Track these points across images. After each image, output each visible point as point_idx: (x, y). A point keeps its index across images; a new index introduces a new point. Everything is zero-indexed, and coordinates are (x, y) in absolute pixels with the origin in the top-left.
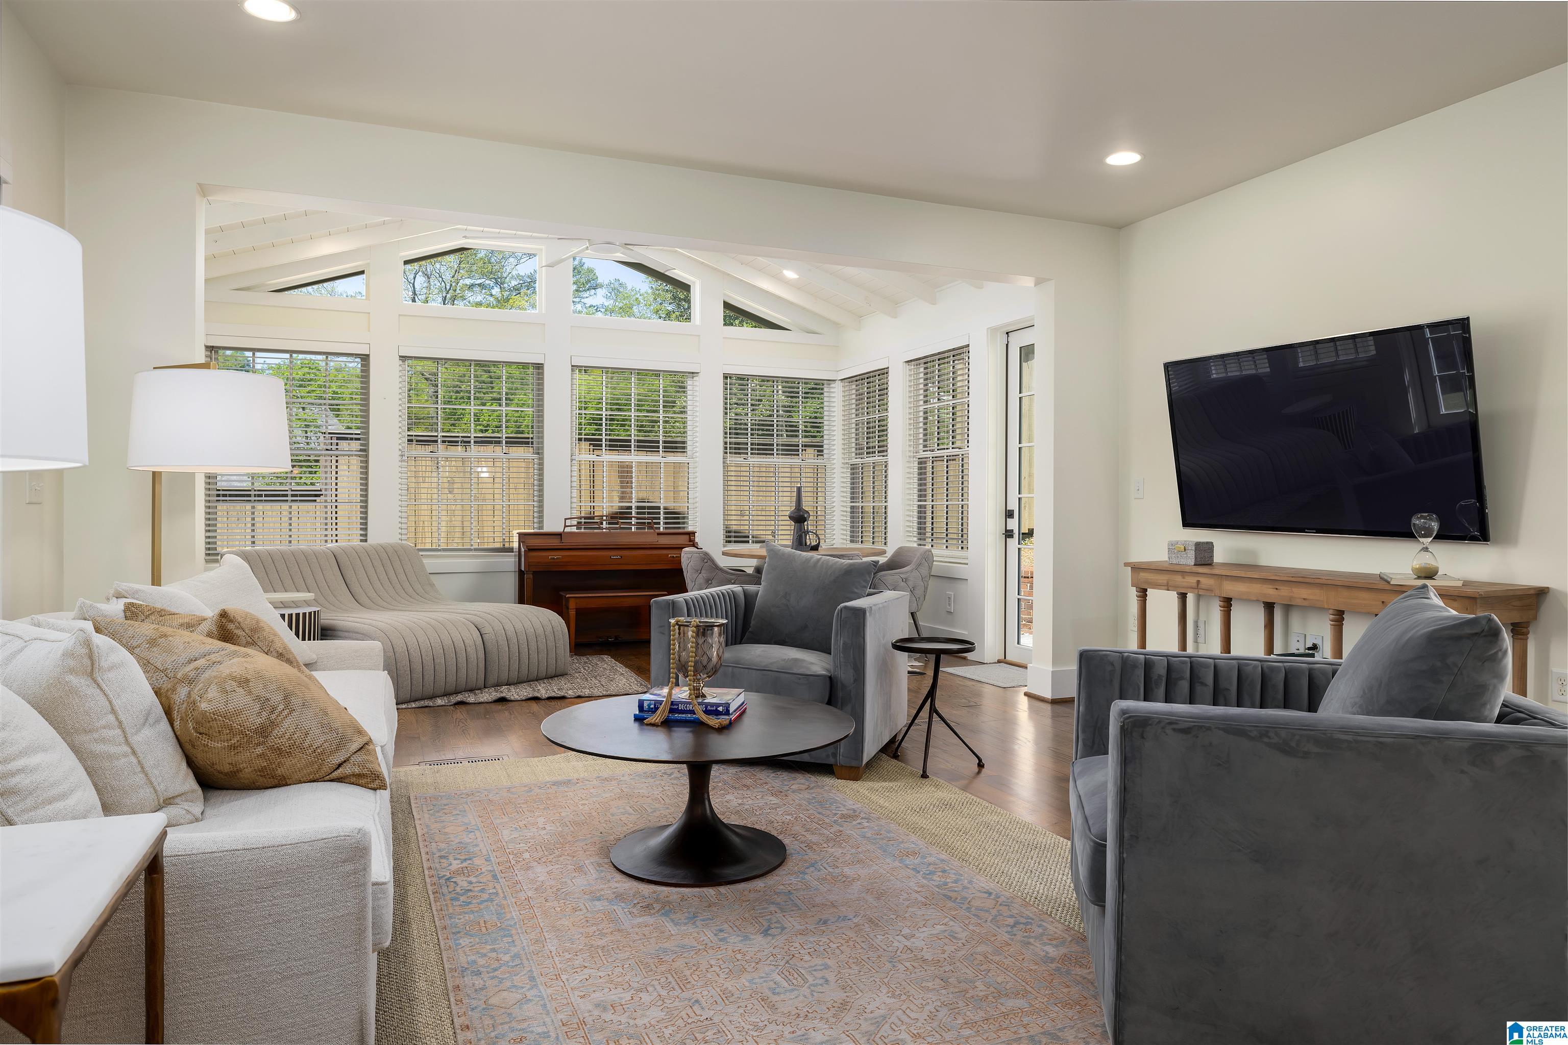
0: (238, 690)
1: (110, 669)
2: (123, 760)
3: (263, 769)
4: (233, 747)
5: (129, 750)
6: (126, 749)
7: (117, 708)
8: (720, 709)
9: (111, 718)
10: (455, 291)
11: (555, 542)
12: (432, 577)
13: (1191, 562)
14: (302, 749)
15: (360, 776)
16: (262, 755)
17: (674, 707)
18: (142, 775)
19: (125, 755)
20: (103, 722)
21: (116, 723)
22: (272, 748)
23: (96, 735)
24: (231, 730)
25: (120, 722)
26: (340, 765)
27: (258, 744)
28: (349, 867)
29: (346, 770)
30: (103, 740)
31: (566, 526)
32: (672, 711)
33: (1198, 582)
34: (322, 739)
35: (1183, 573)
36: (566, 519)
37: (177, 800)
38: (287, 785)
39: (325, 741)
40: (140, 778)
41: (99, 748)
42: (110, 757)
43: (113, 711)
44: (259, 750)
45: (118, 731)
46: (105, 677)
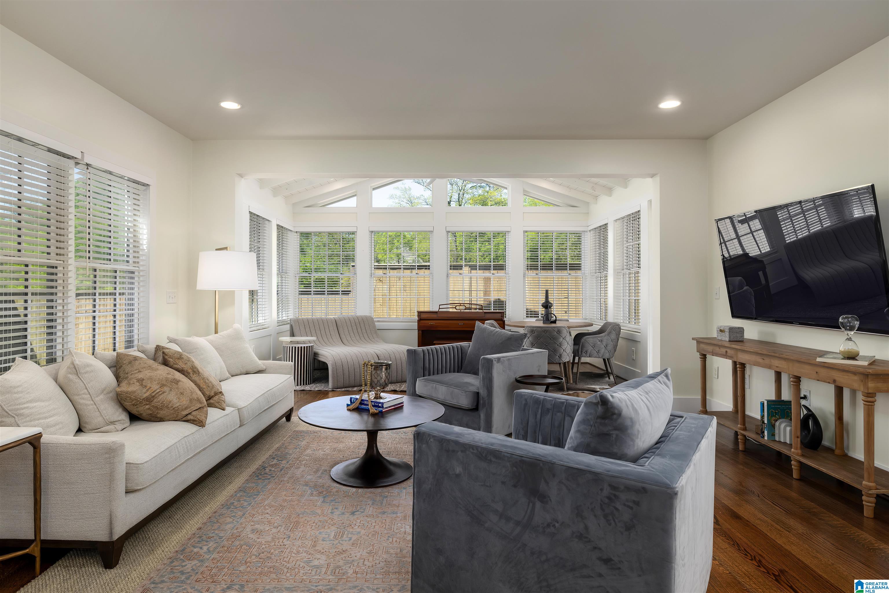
0: (136, 383)
1: (86, 373)
2: (91, 406)
3: (151, 414)
4: (133, 405)
5: (93, 403)
6: (92, 402)
7: (87, 387)
8: (380, 405)
9: (86, 391)
10: (464, 190)
11: (434, 316)
12: (378, 332)
13: (727, 339)
14: (167, 407)
15: (194, 420)
16: (149, 409)
17: (362, 402)
18: (98, 413)
19: (92, 405)
20: (83, 392)
21: (88, 393)
22: (153, 406)
23: (80, 397)
24: (130, 398)
25: (89, 393)
26: (187, 415)
27: (147, 404)
28: (107, 456)
29: (190, 417)
30: (83, 399)
31: (439, 309)
32: (361, 403)
33: (726, 351)
34: (178, 404)
35: (720, 346)
36: (440, 305)
37: (116, 423)
38: (164, 421)
39: (179, 405)
40: (97, 413)
41: (82, 401)
42: (86, 405)
43: (86, 388)
44: (147, 407)
45: (89, 396)
46: (83, 376)
